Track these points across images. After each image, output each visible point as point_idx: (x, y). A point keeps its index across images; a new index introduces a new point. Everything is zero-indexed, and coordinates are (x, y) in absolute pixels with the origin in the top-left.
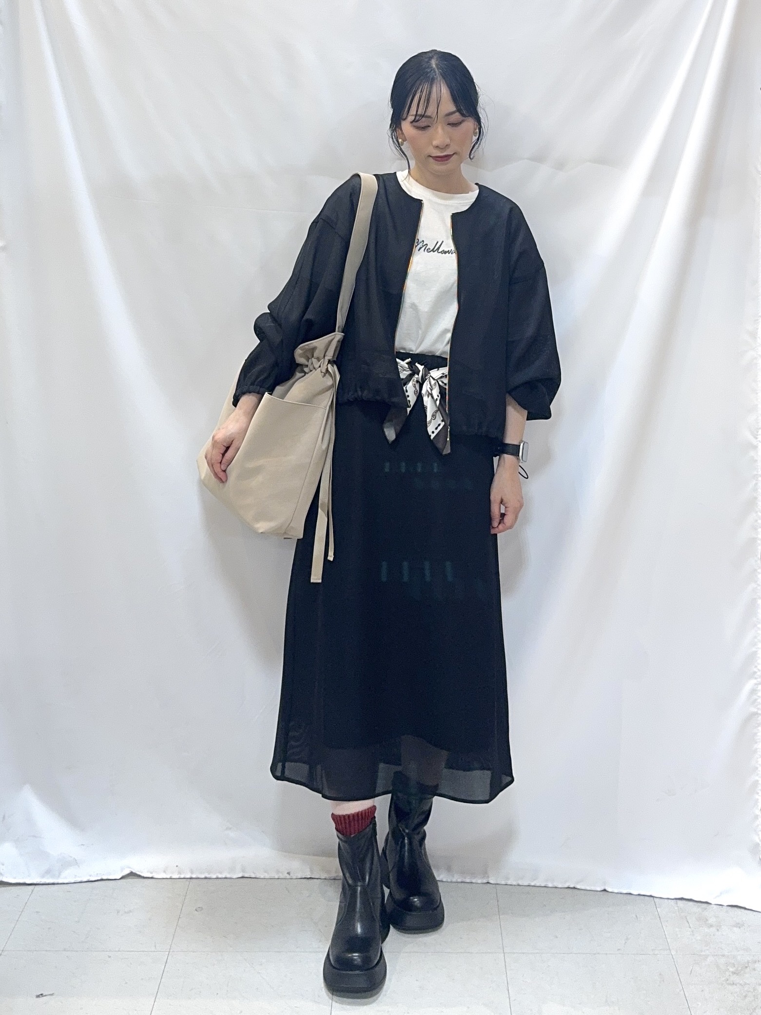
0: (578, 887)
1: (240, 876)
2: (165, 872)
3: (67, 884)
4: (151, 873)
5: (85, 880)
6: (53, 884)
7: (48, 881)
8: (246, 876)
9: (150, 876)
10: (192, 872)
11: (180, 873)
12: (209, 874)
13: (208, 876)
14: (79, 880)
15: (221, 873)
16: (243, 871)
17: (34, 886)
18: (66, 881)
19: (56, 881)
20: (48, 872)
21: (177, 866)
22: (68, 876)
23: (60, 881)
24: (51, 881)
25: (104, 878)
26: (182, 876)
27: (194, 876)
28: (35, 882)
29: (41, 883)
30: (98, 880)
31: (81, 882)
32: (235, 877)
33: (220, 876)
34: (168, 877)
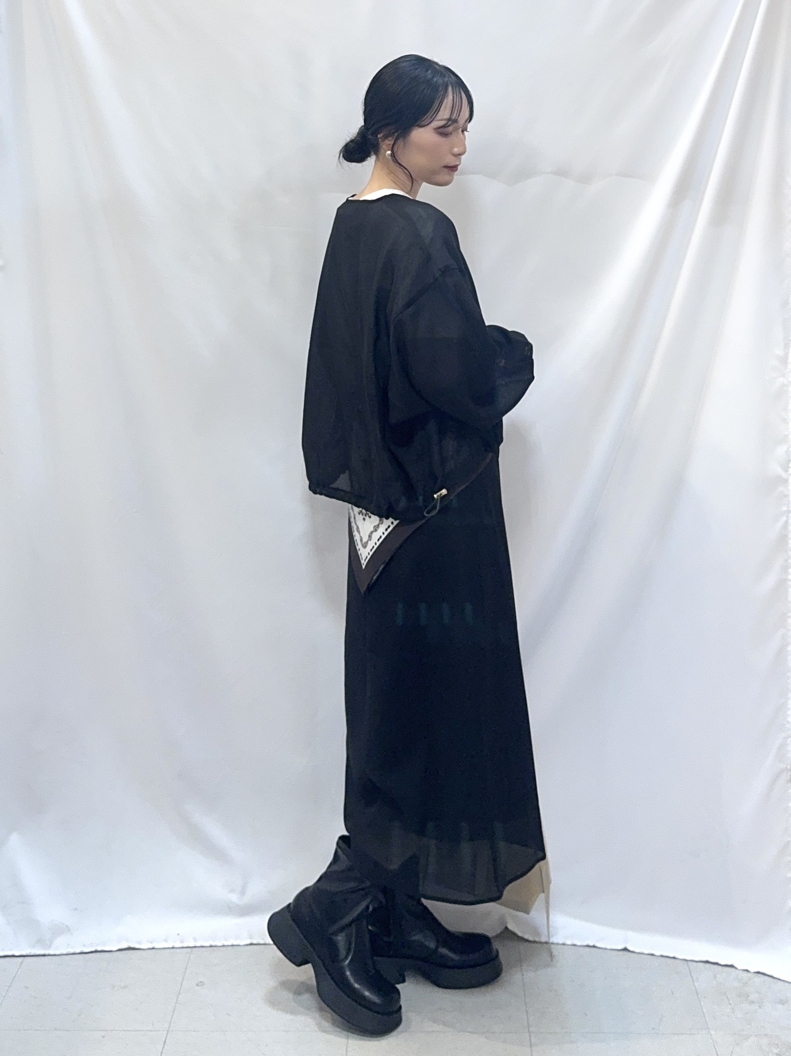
0: (598, 945)
1: (248, 942)
2: (166, 941)
3: (59, 955)
4: (151, 942)
5: (78, 951)
6: (44, 955)
7: (38, 952)
8: (255, 942)
9: (151, 946)
10: (195, 940)
11: (182, 942)
12: (214, 941)
13: (213, 944)
14: (72, 951)
15: (226, 940)
16: (251, 938)
17: (22, 958)
18: (58, 952)
19: (47, 952)
20: (40, 941)
21: (178, 934)
22: (60, 946)
23: (52, 952)
24: (42, 952)
25: (99, 949)
26: (185, 945)
27: (198, 944)
28: (24, 953)
29: (31, 954)
30: (92, 952)
31: (74, 954)
32: (242, 943)
33: (226, 944)
34: (171, 946)
